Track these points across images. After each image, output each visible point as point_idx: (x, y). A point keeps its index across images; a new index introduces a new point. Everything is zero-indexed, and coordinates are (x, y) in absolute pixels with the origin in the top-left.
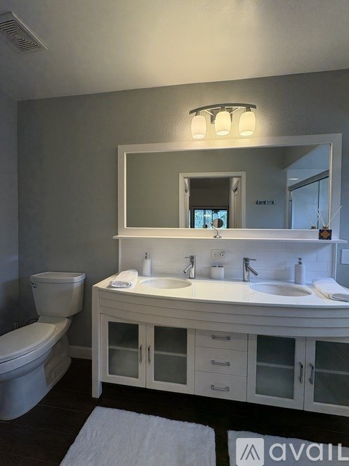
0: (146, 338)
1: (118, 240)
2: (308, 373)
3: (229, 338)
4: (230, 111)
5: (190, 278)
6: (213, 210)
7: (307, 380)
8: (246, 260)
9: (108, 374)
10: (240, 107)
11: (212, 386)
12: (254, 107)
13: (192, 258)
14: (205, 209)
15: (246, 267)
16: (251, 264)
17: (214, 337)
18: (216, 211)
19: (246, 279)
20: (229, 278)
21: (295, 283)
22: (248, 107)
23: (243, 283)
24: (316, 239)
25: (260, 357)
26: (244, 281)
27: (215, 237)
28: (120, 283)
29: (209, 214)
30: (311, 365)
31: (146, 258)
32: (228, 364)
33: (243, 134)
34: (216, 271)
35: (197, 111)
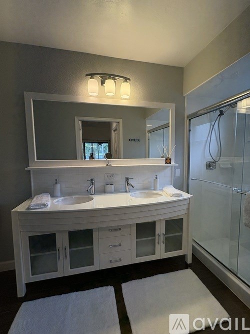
0: (62, 241)
1: (29, 171)
2: (162, 238)
3: (120, 229)
4: (114, 79)
5: (91, 194)
6: (98, 143)
7: (162, 242)
8: (127, 179)
9: (31, 276)
10: (120, 78)
11: (111, 261)
12: (129, 79)
13: (92, 180)
14: (92, 142)
15: (127, 183)
16: (130, 181)
17: (111, 230)
18: (100, 143)
19: (128, 191)
20: (117, 191)
21: (154, 190)
22: (126, 79)
23: (125, 193)
24: (164, 164)
25: (138, 236)
26: (126, 192)
27: (107, 165)
28: (38, 205)
29: (95, 146)
30: (163, 234)
31: (56, 183)
32: (120, 245)
33: (123, 97)
34: (109, 188)
35: (92, 75)
